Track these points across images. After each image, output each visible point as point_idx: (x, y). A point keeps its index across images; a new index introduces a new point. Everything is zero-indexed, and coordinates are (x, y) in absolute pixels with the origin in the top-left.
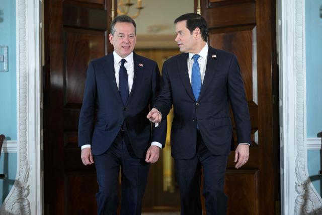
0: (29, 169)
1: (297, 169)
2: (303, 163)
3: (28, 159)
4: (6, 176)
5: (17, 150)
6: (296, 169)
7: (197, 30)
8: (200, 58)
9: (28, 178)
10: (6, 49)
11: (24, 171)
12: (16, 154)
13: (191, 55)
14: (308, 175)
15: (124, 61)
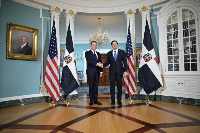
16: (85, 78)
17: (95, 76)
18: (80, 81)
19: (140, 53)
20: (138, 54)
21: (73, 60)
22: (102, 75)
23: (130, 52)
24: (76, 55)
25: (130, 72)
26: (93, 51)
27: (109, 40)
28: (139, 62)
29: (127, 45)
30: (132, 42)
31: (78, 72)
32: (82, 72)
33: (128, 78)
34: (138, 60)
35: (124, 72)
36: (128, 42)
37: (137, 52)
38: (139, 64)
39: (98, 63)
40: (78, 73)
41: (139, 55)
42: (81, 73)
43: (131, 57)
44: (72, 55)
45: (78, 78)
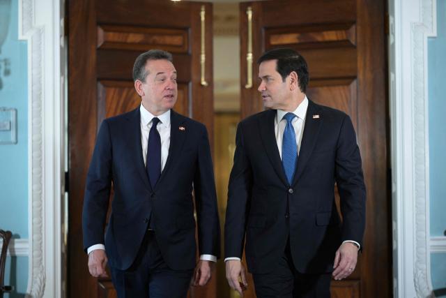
0: (44, 279)
1: (417, 280)
2: (424, 272)
3: (43, 264)
4: (13, 288)
5: (29, 253)
6: (414, 280)
7: (293, 76)
8: (296, 118)
9: (43, 291)
10: (14, 112)
11: (39, 282)
12: (27, 257)
13: (281, 114)
14: (431, 289)
15: (156, 121)
32: (9, 235)
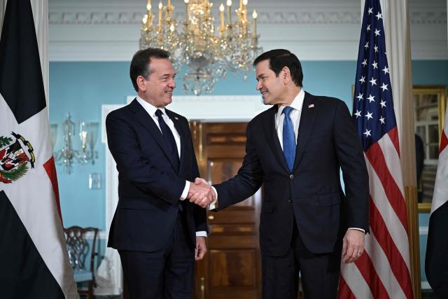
7: (285, 71)
16: (109, 268)
17: (168, 258)
18: (80, 284)
19: (435, 118)
20: (427, 123)
21: (41, 158)
22: (204, 250)
23: (379, 112)
24: (59, 130)
25: (382, 235)
26: (151, 110)
27: (256, 39)
28: (434, 169)
29: (363, 71)
30: (388, 53)
31: (68, 231)
32: (96, 231)
33: (367, 266)
34: (428, 161)
35: (343, 233)
36: (364, 53)
37: (419, 111)
38: (433, 183)
39: (188, 183)
40: (71, 237)
41: (431, 127)
42: (89, 236)
43: (385, 142)
44: (31, 128)
45: (68, 269)
